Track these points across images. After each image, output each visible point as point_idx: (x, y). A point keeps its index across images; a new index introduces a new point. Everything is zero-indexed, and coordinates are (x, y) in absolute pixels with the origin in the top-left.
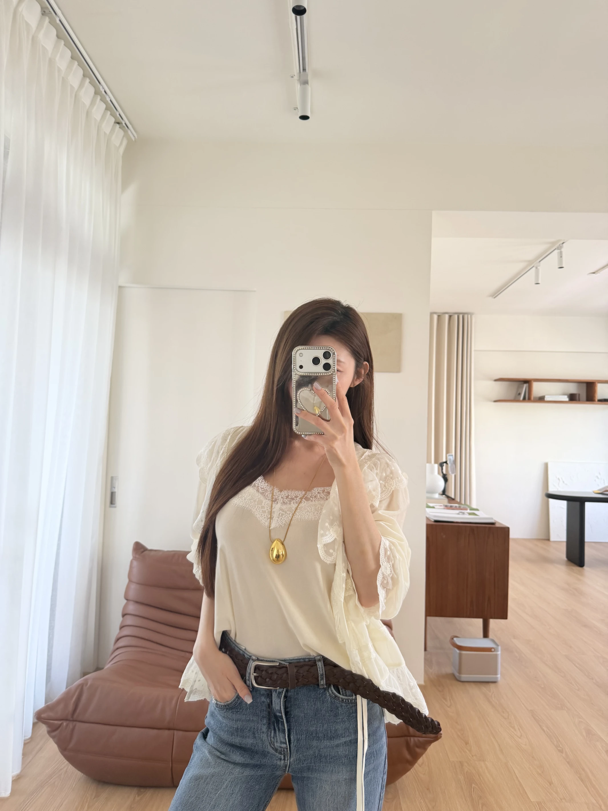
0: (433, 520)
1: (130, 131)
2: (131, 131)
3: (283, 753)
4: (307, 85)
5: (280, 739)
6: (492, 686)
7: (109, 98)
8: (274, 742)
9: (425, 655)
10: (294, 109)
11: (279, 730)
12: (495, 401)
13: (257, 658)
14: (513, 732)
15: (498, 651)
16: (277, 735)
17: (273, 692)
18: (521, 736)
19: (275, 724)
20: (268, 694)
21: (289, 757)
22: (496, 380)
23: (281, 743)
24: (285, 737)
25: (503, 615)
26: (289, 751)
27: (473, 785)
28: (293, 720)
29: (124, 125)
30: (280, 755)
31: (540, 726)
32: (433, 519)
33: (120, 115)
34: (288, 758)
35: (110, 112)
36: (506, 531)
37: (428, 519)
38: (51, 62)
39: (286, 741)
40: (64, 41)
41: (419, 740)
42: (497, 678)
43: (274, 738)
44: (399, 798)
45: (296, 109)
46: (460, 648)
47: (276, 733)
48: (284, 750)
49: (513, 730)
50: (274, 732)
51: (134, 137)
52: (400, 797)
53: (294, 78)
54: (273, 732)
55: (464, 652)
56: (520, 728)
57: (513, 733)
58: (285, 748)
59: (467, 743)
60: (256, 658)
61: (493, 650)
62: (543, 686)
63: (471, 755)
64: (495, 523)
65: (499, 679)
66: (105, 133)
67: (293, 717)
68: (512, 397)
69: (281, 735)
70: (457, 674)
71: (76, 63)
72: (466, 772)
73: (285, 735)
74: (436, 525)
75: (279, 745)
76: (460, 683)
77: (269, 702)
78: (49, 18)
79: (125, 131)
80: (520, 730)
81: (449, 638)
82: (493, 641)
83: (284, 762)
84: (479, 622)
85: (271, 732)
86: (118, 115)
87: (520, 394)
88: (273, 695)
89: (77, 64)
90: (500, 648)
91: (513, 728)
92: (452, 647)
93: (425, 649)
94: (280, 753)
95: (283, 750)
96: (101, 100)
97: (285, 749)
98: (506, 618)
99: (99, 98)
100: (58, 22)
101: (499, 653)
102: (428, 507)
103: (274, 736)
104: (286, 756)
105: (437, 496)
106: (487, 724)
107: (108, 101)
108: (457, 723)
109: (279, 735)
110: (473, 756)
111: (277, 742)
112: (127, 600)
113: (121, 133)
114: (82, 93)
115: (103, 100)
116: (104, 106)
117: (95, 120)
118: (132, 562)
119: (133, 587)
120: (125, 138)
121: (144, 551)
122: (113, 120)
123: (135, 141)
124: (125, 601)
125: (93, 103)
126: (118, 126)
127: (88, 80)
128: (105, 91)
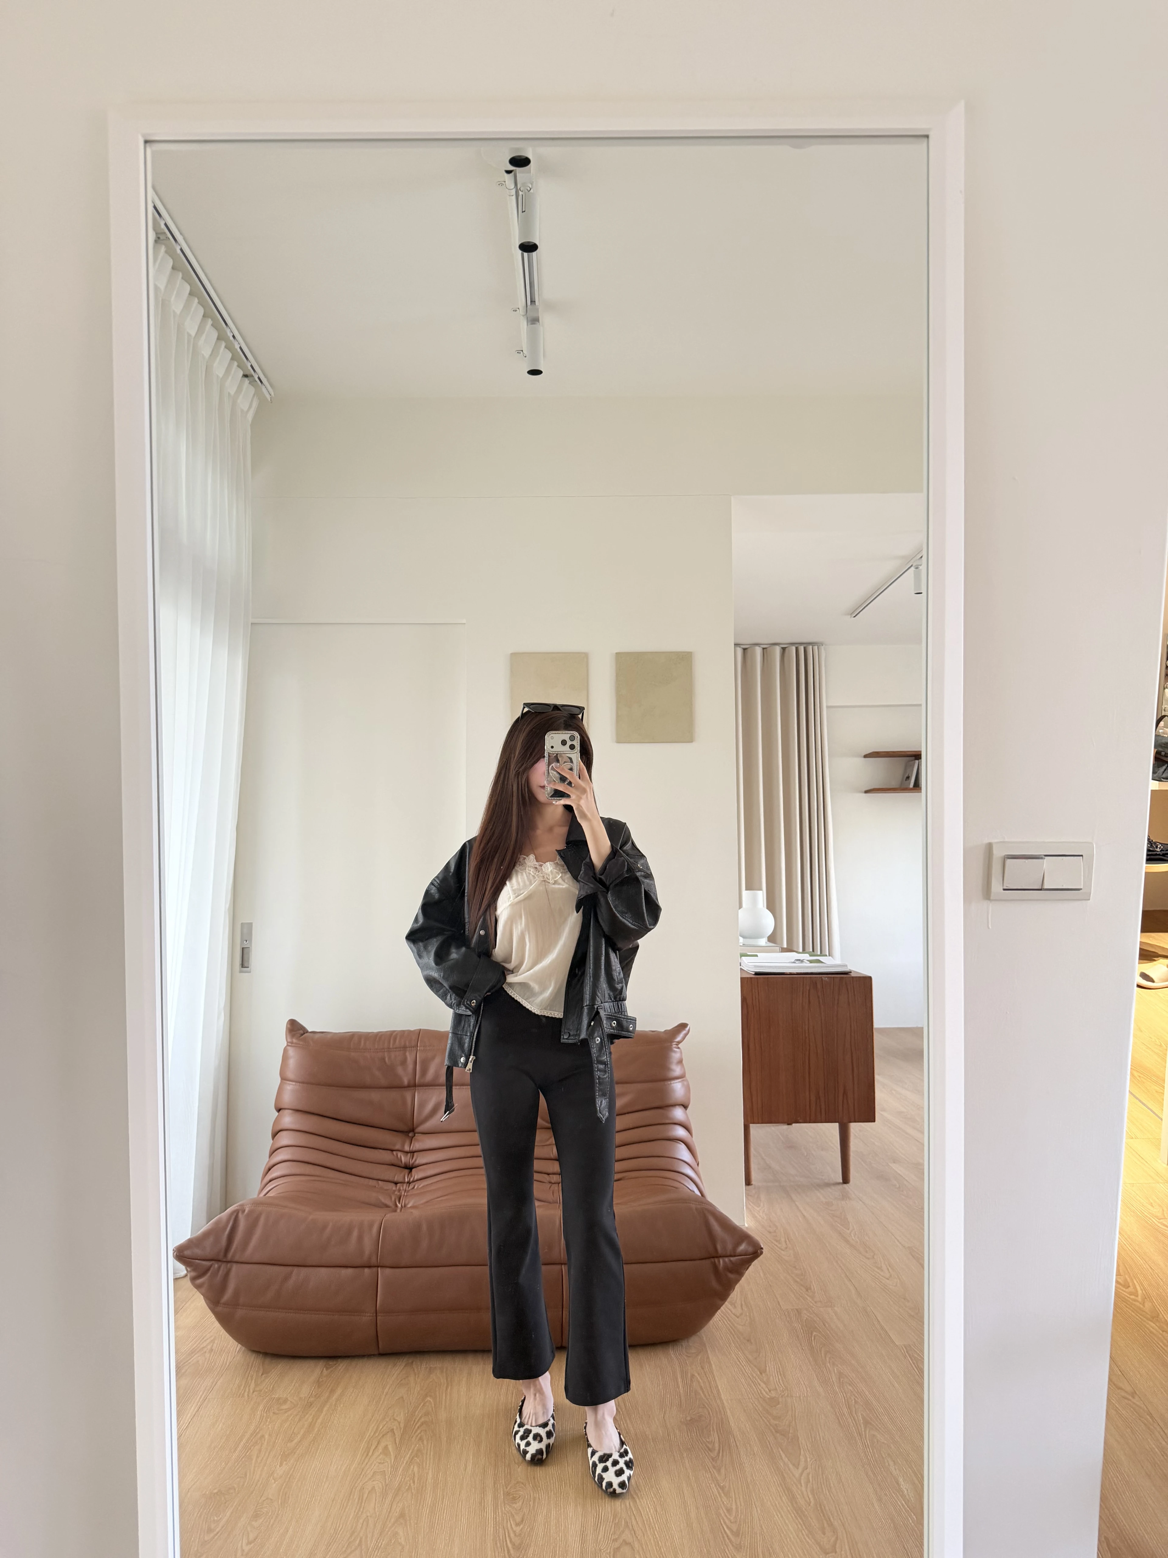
0: (754, 973)
1: (263, 386)
2: (265, 387)
4: (538, 325)
7: (239, 344)
10: (516, 353)
12: (866, 792)
22: (866, 756)
25: (870, 1117)
27: (814, 1333)
29: (256, 379)
32: (753, 971)
33: (252, 366)
35: (238, 361)
36: (866, 982)
37: (744, 971)
40: (183, 273)
44: (707, 1351)
49: (878, 1271)
51: (270, 395)
52: (709, 1352)
53: (515, 312)
64: (851, 972)
66: (229, 393)
68: (894, 784)
71: (195, 299)
74: (757, 978)
78: (166, 247)
79: (255, 386)
84: (834, 1128)
86: (250, 368)
87: (908, 778)
89: (197, 299)
91: (880, 1268)
93: (747, 1181)
96: (226, 347)
98: (873, 1120)
99: (223, 344)
100: (177, 250)
107: (237, 349)
112: (279, 1110)
113: (252, 390)
114: (201, 342)
115: (229, 347)
116: (229, 355)
117: (218, 376)
118: (285, 1050)
119: (290, 1087)
120: (256, 396)
121: (304, 1033)
122: (241, 373)
123: (271, 400)
124: (277, 1114)
125: (214, 353)
126: (247, 381)
127: (210, 322)
128: (234, 337)
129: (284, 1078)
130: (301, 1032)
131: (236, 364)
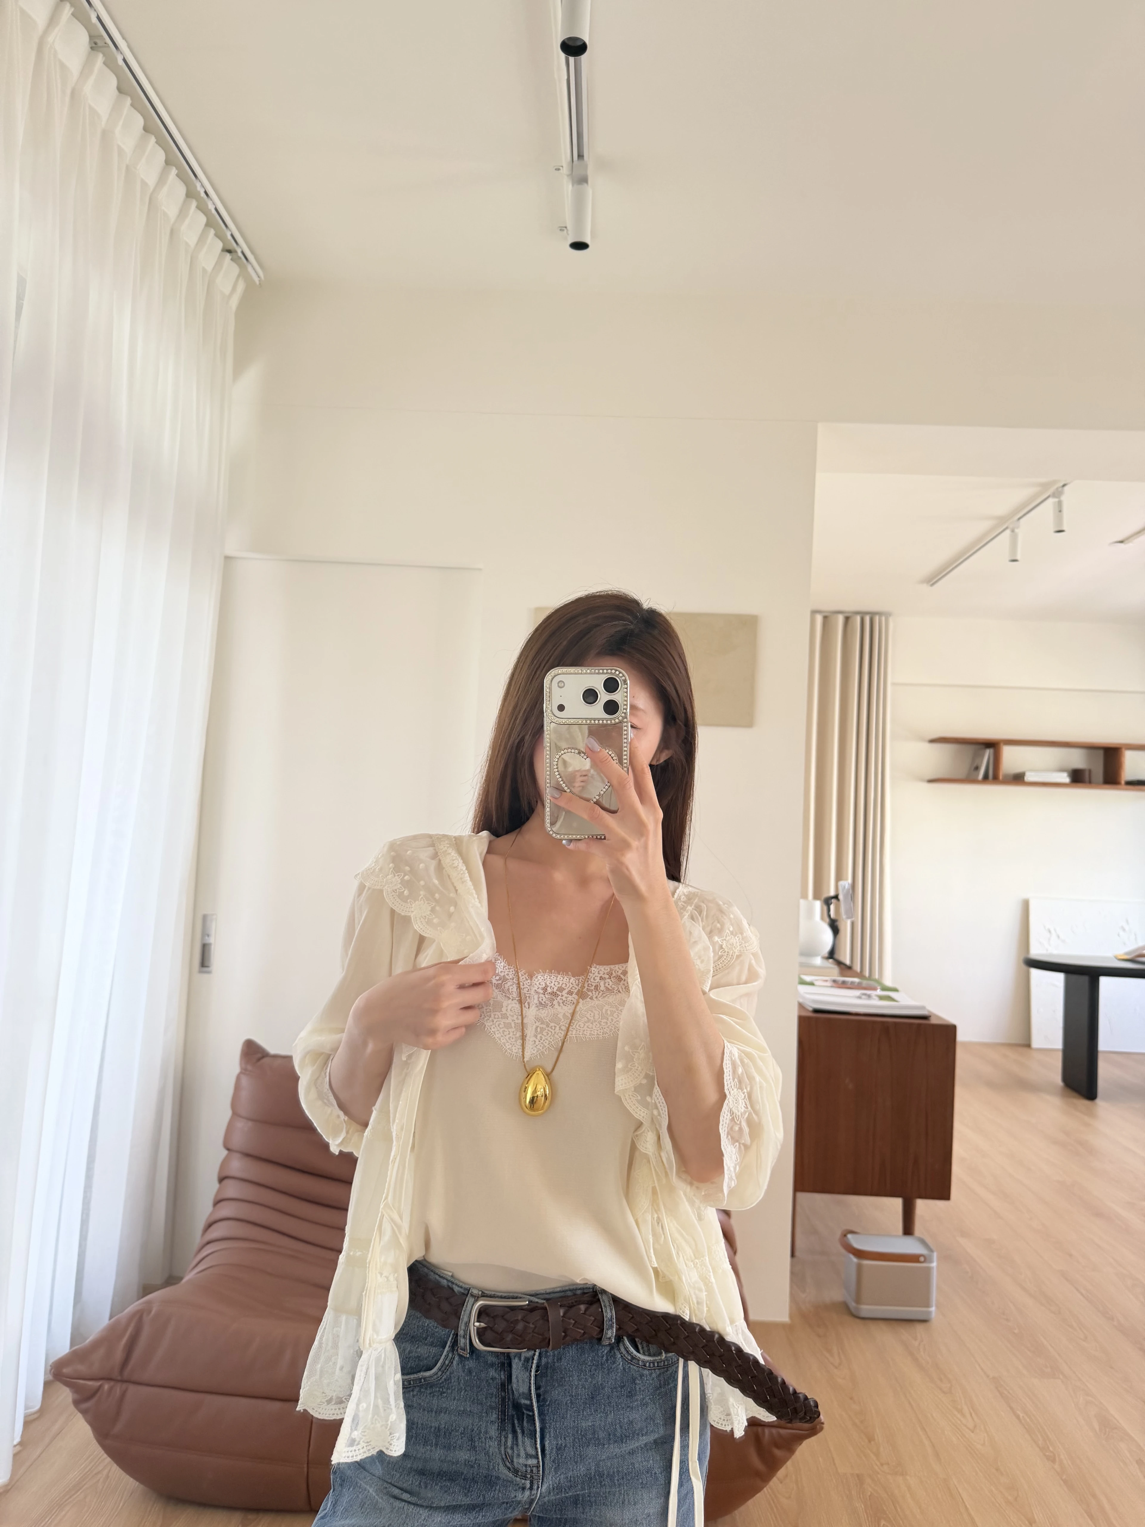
0: (811, 1009)
1: (250, 265)
2: (252, 266)
3: (529, 1476)
4: (586, 185)
5: (525, 1450)
6: (920, 1328)
7: (214, 204)
8: (513, 1457)
9: (792, 1266)
10: (560, 230)
11: (523, 1433)
12: (931, 781)
13: (483, 1292)
14: (960, 1420)
15: (931, 1262)
16: (520, 1443)
17: (512, 1358)
18: (975, 1427)
19: (516, 1422)
20: (503, 1364)
21: (540, 1483)
22: (932, 741)
23: (528, 1456)
24: (536, 1444)
25: (943, 1192)
26: (541, 1472)
27: (883, 1522)
28: (550, 1410)
29: (240, 254)
30: (523, 1481)
31: (1011, 1408)
32: (811, 1007)
33: (232, 236)
34: (538, 1485)
35: (215, 229)
36: (949, 1032)
37: (801, 1006)
38: (106, 136)
39: (537, 1452)
40: (132, 99)
41: (779, 1434)
42: (930, 1313)
43: (512, 1448)
45: (563, 228)
46: (860, 1254)
47: (517, 1437)
48: (532, 1471)
49: (959, 1416)
50: (513, 1438)
51: (259, 277)
53: (561, 171)
54: (510, 1436)
55: (866, 1262)
56: (972, 1411)
57: (959, 1422)
58: (533, 1467)
59: (871, 1439)
60: (480, 1293)
61: (922, 1259)
62: (1016, 1331)
63: (878, 1464)
64: (930, 1016)
65: (933, 1315)
66: (204, 270)
67: (549, 1405)
68: (961, 775)
69: (528, 1441)
70: (852, 1305)
71: (153, 139)
72: (869, 1496)
73: (536, 1441)
74: (816, 1019)
75: (522, 1460)
76: (858, 1321)
77: (503, 1377)
78: (104, 55)
79: (242, 268)
80: (973, 1415)
81: (838, 1234)
82: (923, 1242)
83: (531, 1493)
84: (897, 1203)
85: (506, 1438)
86: (230, 237)
87: (977, 769)
88: (514, 1366)
89: (155, 140)
90: (935, 1254)
91: (960, 1411)
92: (843, 1251)
93: (793, 1255)
94: (525, 1478)
95: (529, 1471)
96: (198, 207)
97: (535, 1469)
98: (947, 1197)
99: (194, 204)
100: (121, 62)
101: (934, 1264)
102: (803, 982)
103: (513, 1444)
104: (535, 1482)
105: (818, 961)
106: (910, 1403)
107: (210, 210)
108: (851, 1398)
109: (523, 1443)
110: (882, 1465)
111: (519, 1455)
112: (228, 1149)
113: (235, 269)
114: (162, 195)
115: (202, 208)
116: (203, 219)
117: (187, 244)
118: (238, 1079)
119: (240, 1124)
120: (241, 279)
121: (263, 1057)
122: (220, 245)
123: (260, 284)
124: (225, 1152)
125: (182, 213)
126: (228, 256)
127: (174, 171)
128: (206, 193)
129: (235, 1114)
130: (259, 1055)
131: (212, 232)
